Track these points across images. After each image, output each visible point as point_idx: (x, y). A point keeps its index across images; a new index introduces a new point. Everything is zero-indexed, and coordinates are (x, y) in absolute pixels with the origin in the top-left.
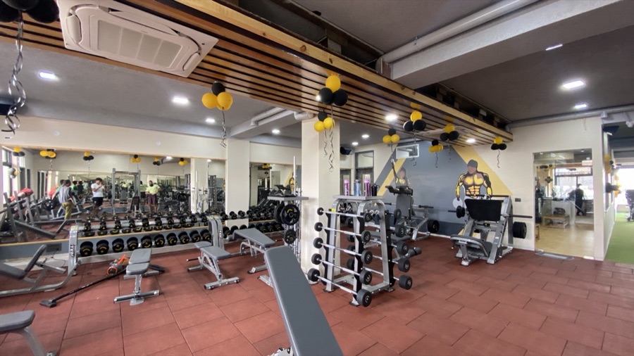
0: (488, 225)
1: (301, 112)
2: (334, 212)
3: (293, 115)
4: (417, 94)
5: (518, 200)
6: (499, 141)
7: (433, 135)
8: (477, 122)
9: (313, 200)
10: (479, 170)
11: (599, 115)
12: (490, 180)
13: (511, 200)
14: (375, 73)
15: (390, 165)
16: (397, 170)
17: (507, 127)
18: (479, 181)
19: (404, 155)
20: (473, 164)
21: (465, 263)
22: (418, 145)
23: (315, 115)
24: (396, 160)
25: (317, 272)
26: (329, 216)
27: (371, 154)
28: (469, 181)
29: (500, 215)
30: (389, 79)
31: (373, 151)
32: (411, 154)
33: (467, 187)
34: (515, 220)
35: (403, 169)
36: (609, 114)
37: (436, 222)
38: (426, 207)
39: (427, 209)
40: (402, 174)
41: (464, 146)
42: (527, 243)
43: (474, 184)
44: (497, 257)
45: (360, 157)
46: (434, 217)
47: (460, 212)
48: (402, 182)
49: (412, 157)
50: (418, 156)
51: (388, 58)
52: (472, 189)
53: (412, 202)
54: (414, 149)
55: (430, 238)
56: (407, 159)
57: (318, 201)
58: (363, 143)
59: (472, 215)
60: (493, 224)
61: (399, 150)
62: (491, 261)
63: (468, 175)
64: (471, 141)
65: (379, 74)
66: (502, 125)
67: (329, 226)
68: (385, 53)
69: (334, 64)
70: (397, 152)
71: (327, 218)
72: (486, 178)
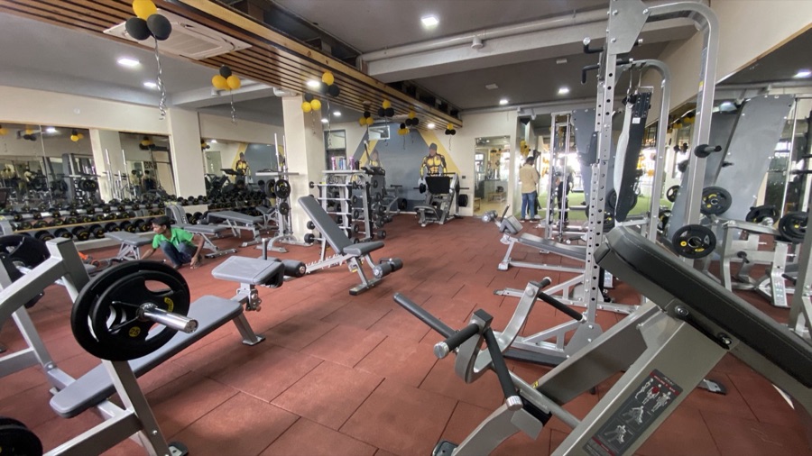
0: (442, 197)
1: (280, 89)
2: (325, 184)
3: (272, 89)
4: (387, 87)
5: (464, 177)
6: (450, 127)
7: (402, 119)
8: (433, 110)
9: (303, 176)
10: (438, 152)
11: (516, 109)
12: (446, 161)
13: (458, 178)
14: (356, 70)
15: (363, 147)
16: (370, 152)
17: (459, 115)
18: (438, 162)
19: (376, 136)
20: (434, 147)
21: (423, 225)
22: (388, 126)
23: (298, 94)
24: (368, 142)
25: (312, 235)
26: (320, 188)
27: (342, 134)
28: (430, 162)
29: (449, 188)
30: (367, 75)
31: (344, 131)
32: (382, 136)
33: (429, 167)
34: (462, 192)
35: (375, 151)
36: (522, 109)
37: (405, 201)
38: (396, 186)
39: (398, 188)
40: (375, 157)
41: (426, 130)
42: (468, 211)
43: (434, 166)
44: (445, 220)
45: (331, 136)
46: (403, 196)
47: (422, 189)
48: (375, 164)
49: (384, 139)
50: (389, 138)
51: (365, 57)
52: (432, 169)
53: (384, 182)
54: (386, 131)
55: (399, 215)
56: (379, 141)
57: (307, 177)
58: (334, 121)
59: (431, 191)
60: (445, 196)
61: (371, 130)
62: (441, 223)
63: (430, 157)
64: (431, 126)
65: (359, 71)
66: (455, 113)
67: (321, 196)
68: (363, 53)
69: (330, 65)
70: (370, 133)
71: (319, 191)
72: (443, 160)
